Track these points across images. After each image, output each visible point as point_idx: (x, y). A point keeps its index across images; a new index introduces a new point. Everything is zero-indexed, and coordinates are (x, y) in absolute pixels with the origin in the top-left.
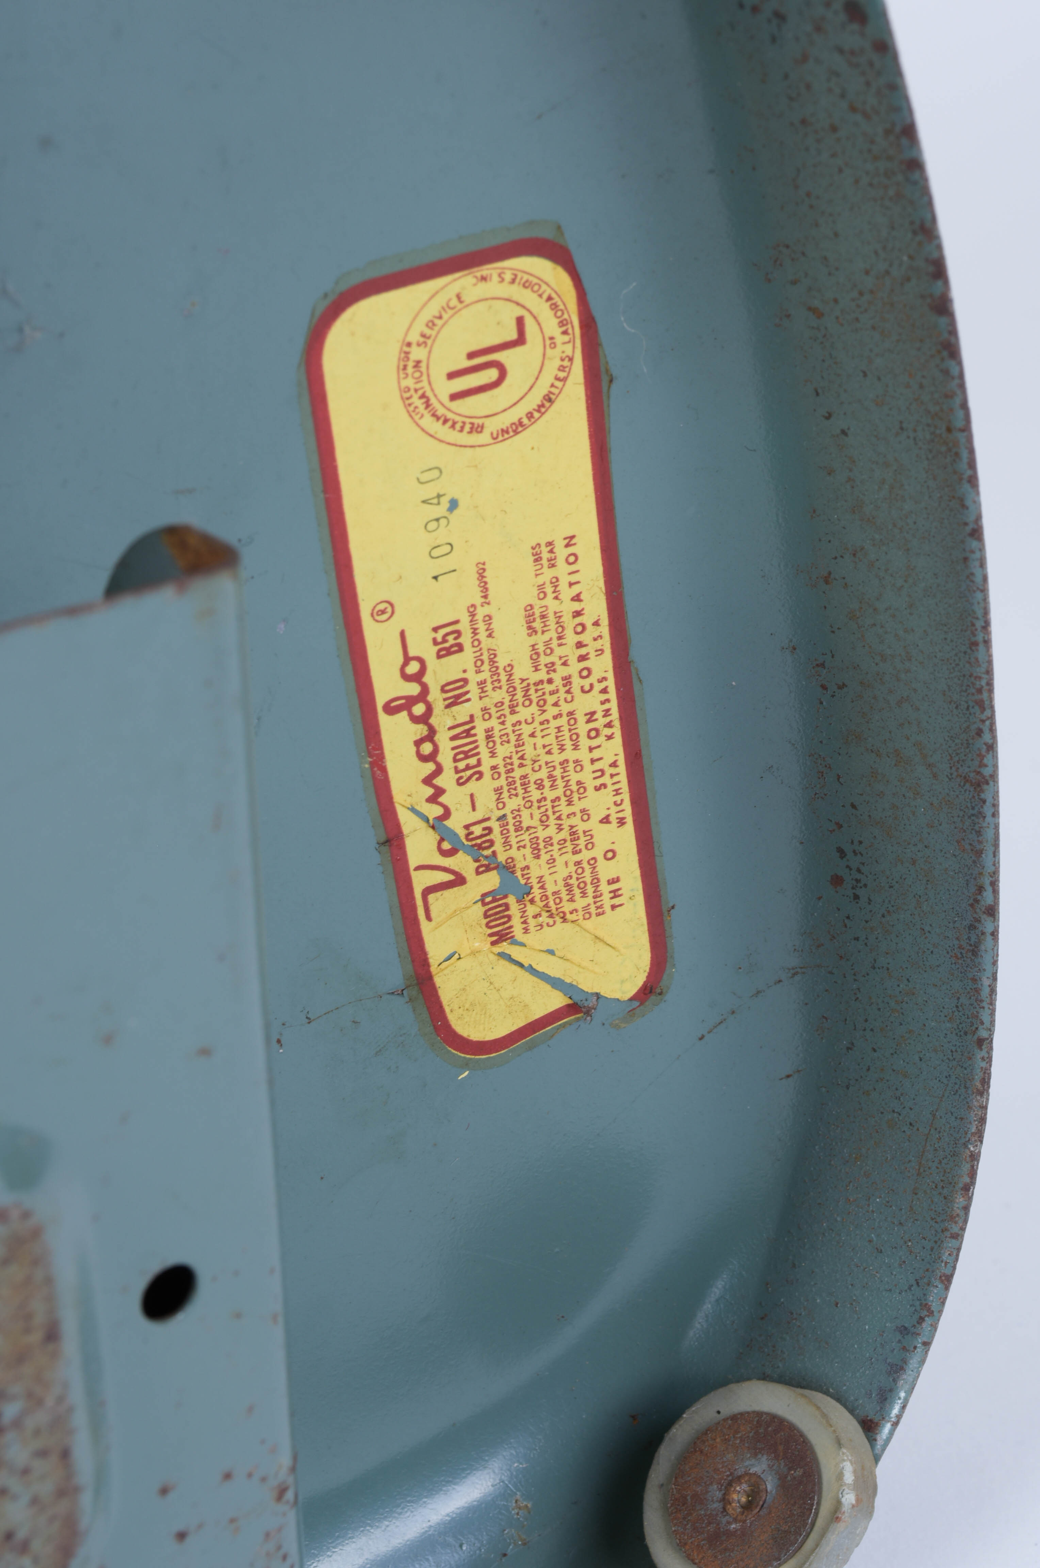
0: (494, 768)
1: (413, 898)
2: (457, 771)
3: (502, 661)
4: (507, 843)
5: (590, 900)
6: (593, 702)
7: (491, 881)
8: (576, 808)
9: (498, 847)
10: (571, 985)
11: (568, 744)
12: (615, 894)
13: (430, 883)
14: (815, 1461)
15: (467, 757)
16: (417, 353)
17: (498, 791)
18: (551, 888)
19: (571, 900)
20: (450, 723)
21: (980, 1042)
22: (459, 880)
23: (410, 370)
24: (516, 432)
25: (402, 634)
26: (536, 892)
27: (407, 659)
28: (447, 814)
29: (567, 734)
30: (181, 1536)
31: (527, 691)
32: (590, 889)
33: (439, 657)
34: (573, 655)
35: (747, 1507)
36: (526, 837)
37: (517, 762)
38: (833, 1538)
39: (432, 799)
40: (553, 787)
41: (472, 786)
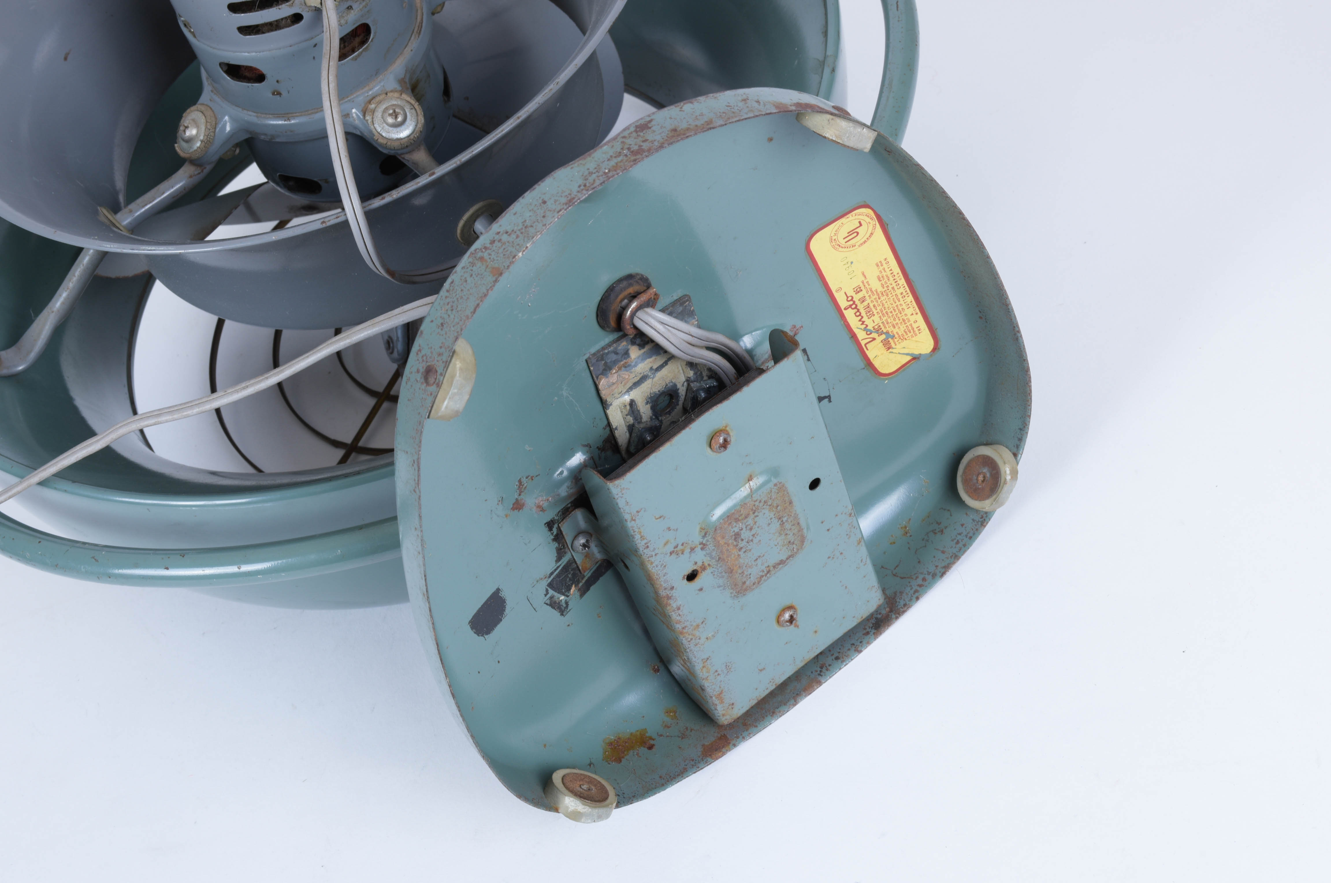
0: (877, 312)
1: (862, 347)
2: (867, 316)
3: (874, 290)
4: (885, 327)
5: (912, 333)
6: (902, 290)
7: (883, 337)
8: (903, 314)
9: (883, 329)
10: (912, 354)
11: (897, 301)
12: (919, 330)
13: (866, 342)
14: (999, 468)
15: (869, 312)
16: (834, 238)
17: (880, 317)
18: (900, 334)
19: (907, 334)
20: (863, 306)
21: (1024, 360)
22: (874, 339)
23: (833, 241)
24: (865, 243)
25: (845, 293)
26: (896, 336)
27: (848, 297)
28: (867, 326)
29: (896, 299)
30: (828, 530)
31: (882, 294)
32: (912, 331)
33: (856, 294)
34: (893, 282)
35: (983, 481)
36: (890, 325)
37: (883, 309)
38: (1006, 488)
39: (862, 324)
40: (895, 311)
41: (873, 318)
